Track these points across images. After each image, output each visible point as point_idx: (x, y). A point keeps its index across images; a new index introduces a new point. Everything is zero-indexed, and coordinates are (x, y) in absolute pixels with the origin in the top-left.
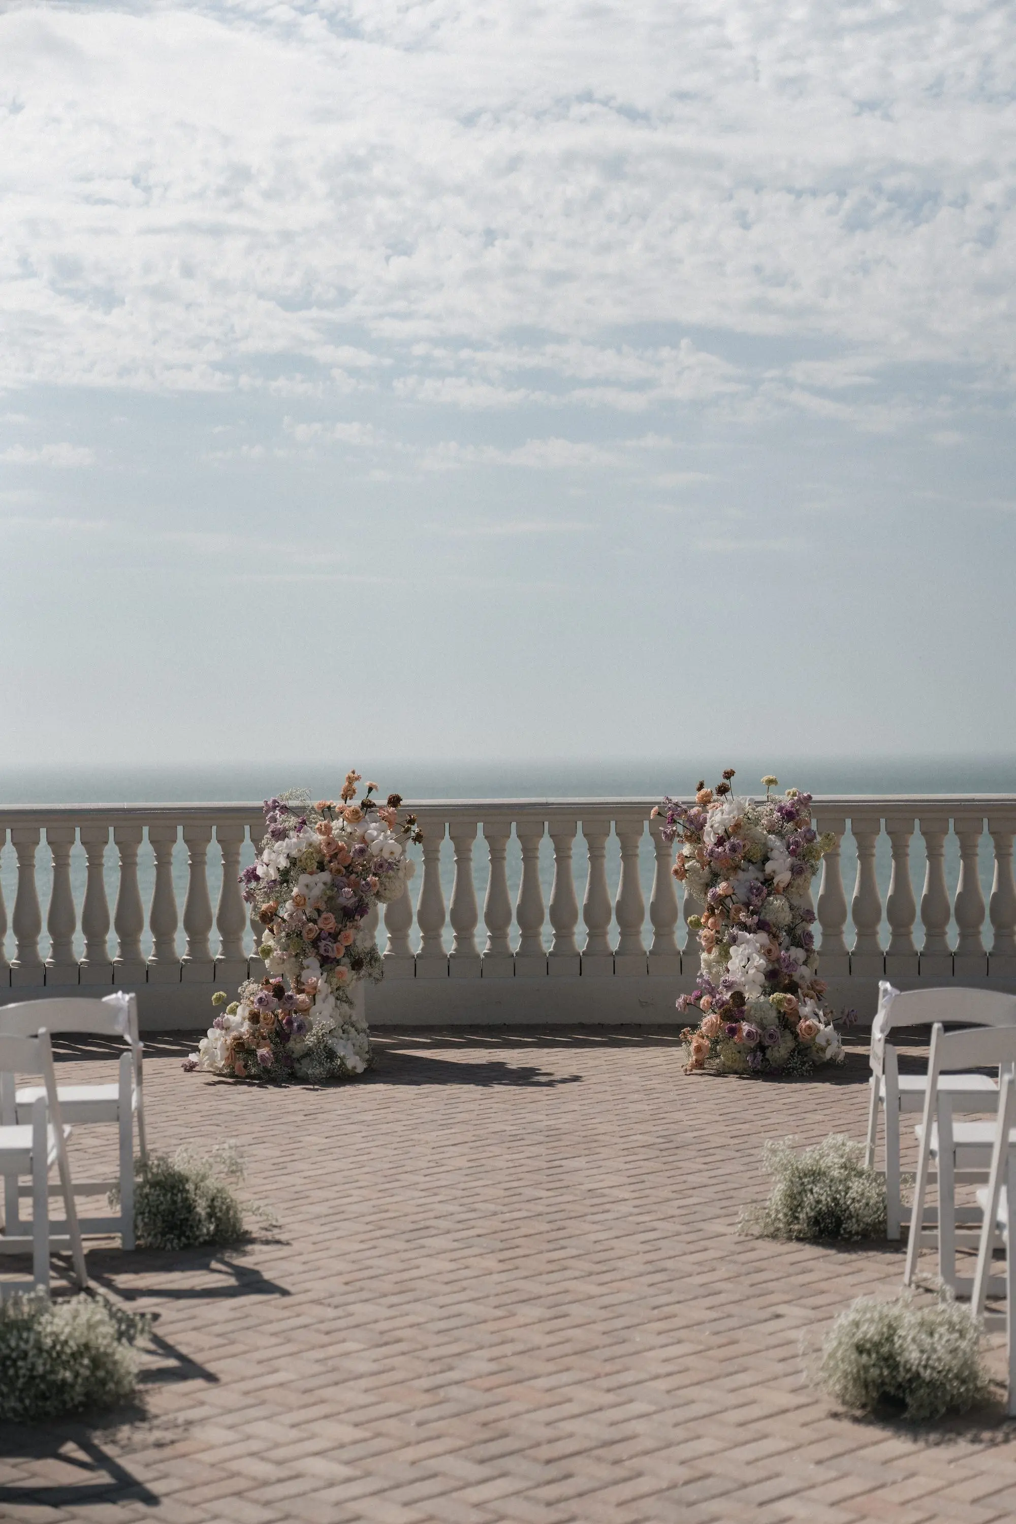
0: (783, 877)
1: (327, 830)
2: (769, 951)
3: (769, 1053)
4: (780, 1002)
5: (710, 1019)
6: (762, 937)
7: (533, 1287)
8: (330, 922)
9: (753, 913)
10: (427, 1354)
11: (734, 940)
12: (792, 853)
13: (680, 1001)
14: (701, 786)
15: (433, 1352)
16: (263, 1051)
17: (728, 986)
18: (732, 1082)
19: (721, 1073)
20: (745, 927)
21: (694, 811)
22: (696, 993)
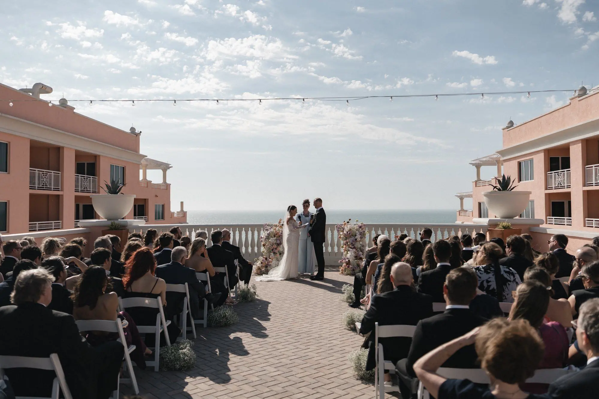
0: (359, 239)
1: (275, 229)
2: (356, 252)
3: (355, 271)
4: (357, 262)
5: (344, 264)
6: (354, 250)
7: (302, 309)
8: (275, 246)
9: (353, 245)
10: (282, 318)
11: (349, 250)
12: (360, 234)
13: (339, 261)
14: (344, 222)
15: (283, 318)
16: (263, 269)
17: (347, 258)
18: (348, 276)
19: (347, 275)
20: (351, 248)
21: (343, 226)
22: (342, 260)
